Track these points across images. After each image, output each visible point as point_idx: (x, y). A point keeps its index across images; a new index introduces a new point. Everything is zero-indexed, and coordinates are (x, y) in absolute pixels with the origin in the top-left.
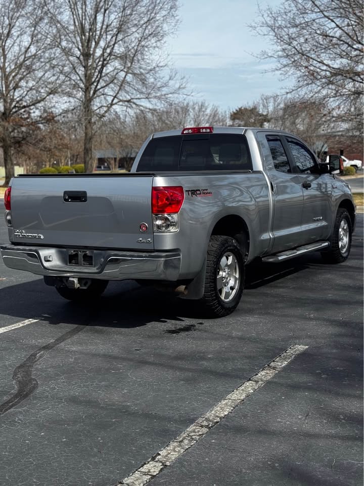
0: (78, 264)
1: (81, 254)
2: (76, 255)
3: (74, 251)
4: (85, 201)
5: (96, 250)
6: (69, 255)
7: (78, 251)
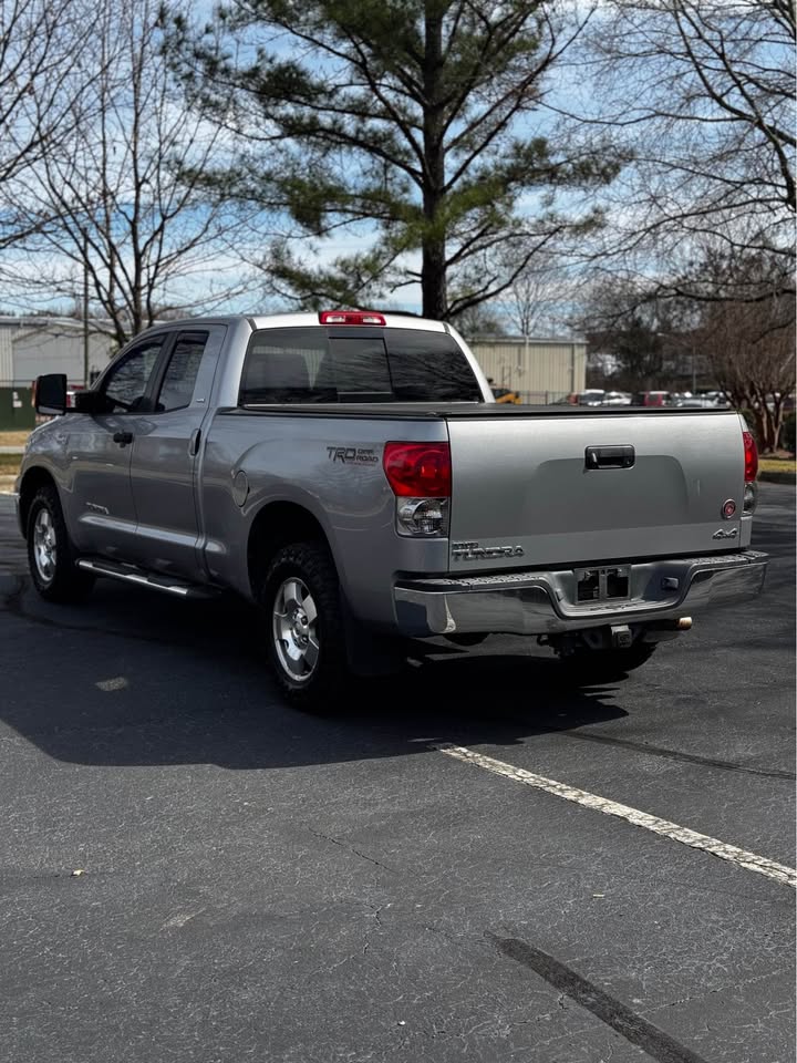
1: (603, 577)
2: (595, 580)
3: (591, 572)
5: (634, 563)
6: (580, 583)
7: (597, 572)
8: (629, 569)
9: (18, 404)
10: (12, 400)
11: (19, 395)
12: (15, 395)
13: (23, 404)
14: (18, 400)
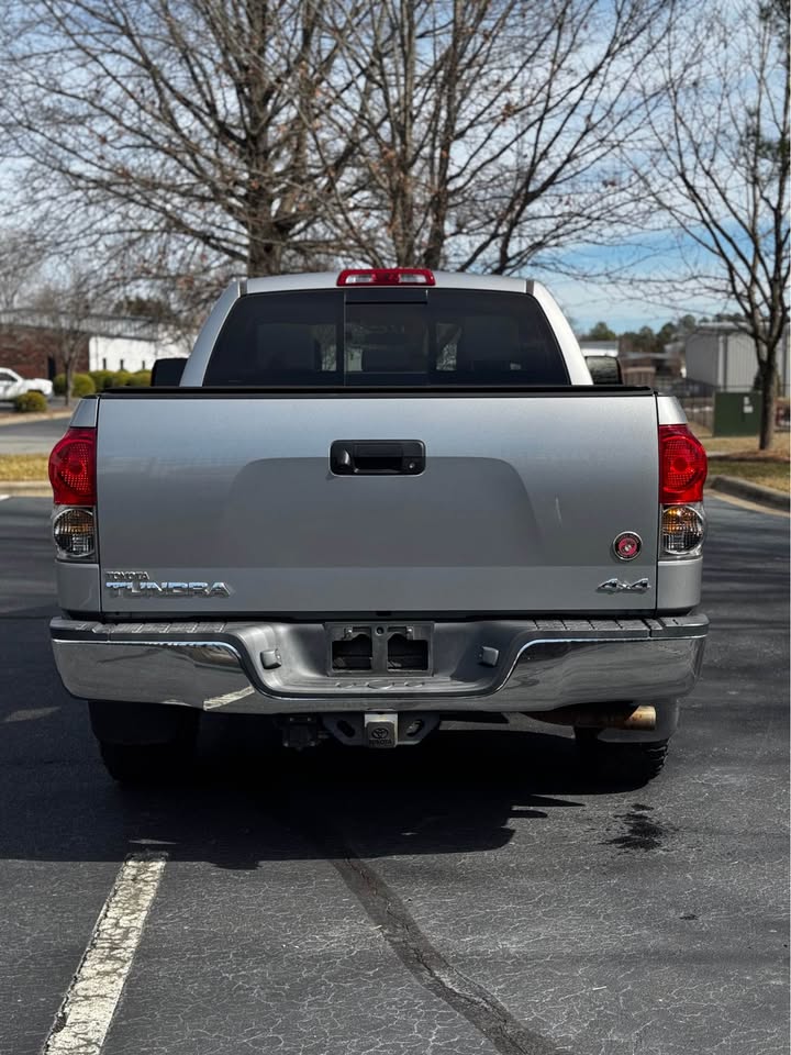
0: (369, 668)
1: (380, 638)
2: (364, 642)
3: (355, 629)
4: (419, 469)
5: (438, 621)
6: (335, 644)
7: (369, 629)
8: (429, 630)
9: (748, 409)
10: (742, 405)
11: (750, 399)
12: (746, 400)
13: (754, 409)
14: (749, 405)
